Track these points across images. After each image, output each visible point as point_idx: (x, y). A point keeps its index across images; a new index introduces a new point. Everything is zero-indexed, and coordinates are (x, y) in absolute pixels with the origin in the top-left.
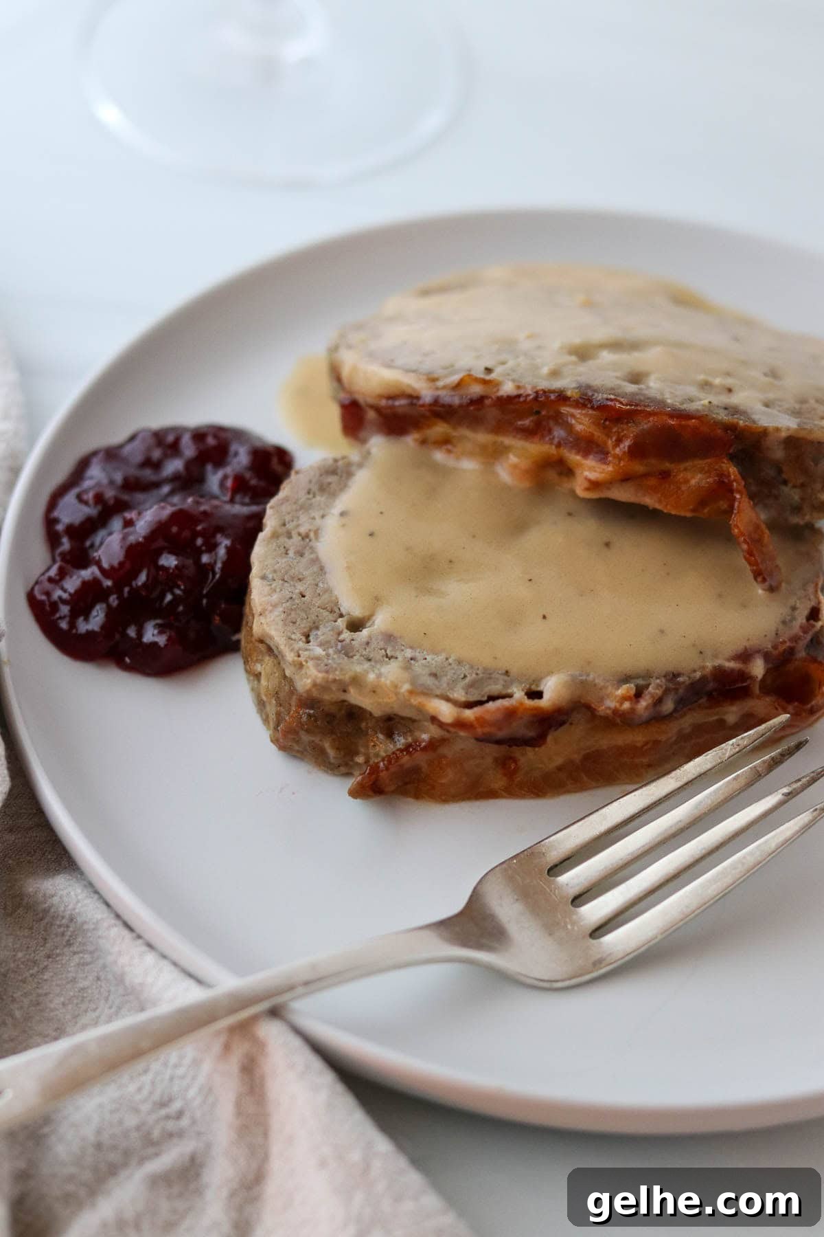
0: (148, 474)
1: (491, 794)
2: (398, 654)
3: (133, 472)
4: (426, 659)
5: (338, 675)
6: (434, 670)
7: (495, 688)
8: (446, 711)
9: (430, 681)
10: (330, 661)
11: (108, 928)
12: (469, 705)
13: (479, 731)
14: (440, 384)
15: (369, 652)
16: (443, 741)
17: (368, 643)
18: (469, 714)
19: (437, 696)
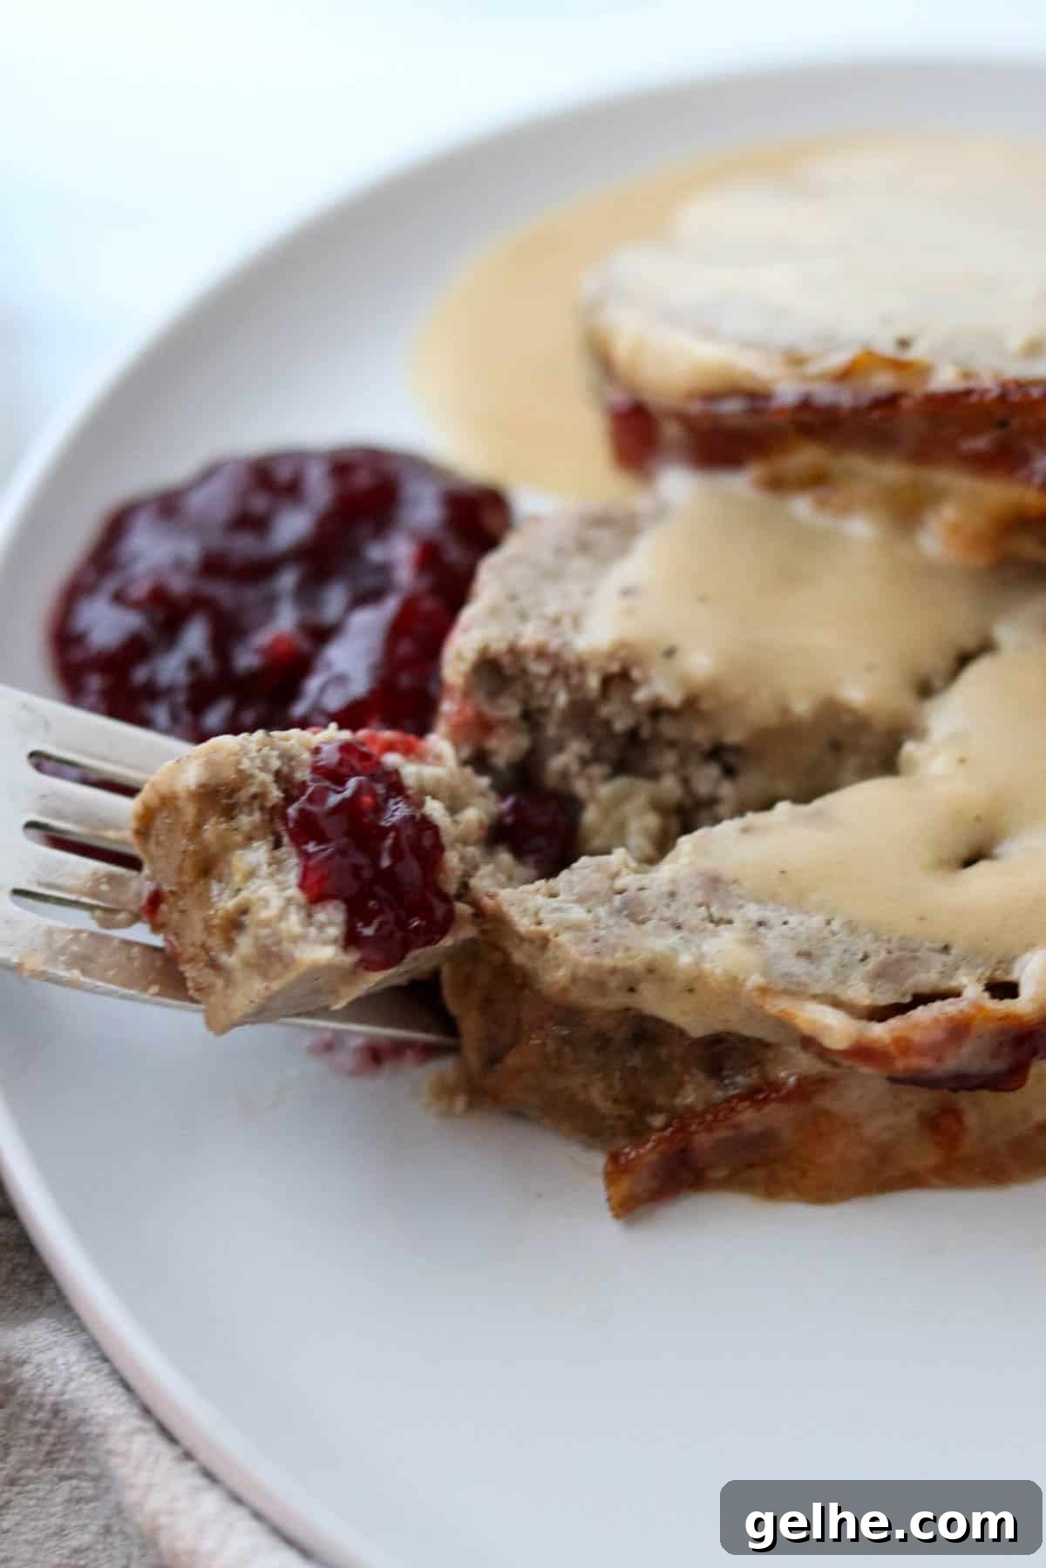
0: (245, 546)
1: (912, 1180)
2: (732, 914)
3: (217, 541)
4: (785, 923)
5: (618, 959)
6: (805, 947)
7: (927, 978)
8: (836, 1028)
9: (800, 968)
10: (602, 933)
11: (130, 1435)
12: (880, 1014)
13: (900, 1064)
14: (813, 368)
15: (676, 911)
16: (822, 1082)
17: (672, 895)
18: (880, 1032)
19: (815, 997)
